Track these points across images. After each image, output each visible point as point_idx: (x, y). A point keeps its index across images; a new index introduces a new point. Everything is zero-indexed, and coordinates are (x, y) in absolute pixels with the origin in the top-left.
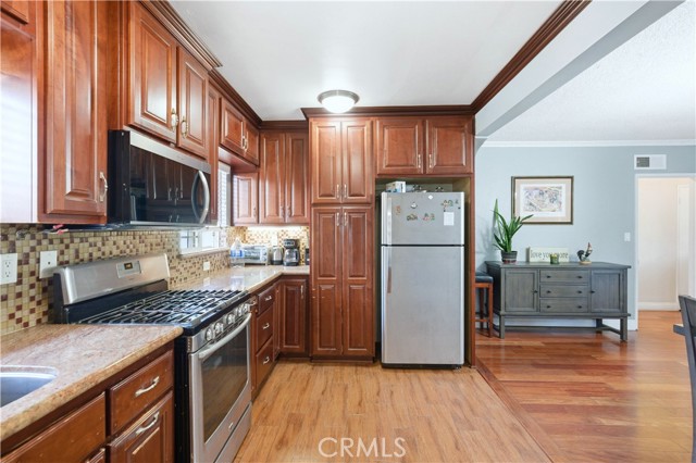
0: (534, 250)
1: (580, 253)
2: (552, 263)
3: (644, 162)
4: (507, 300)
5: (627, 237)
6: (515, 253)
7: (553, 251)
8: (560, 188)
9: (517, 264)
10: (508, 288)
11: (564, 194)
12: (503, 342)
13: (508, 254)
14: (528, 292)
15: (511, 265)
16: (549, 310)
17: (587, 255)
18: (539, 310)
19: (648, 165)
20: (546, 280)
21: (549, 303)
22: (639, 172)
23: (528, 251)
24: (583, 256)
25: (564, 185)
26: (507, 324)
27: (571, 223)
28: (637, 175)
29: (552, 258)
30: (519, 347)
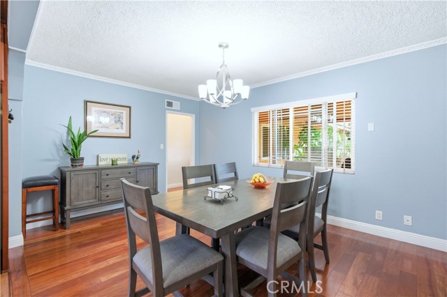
0: (102, 156)
1: (133, 157)
2: (112, 164)
3: (170, 104)
4: (72, 197)
5: (162, 146)
6: (83, 159)
7: (114, 156)
8: (122, 113)
9: (83, 167)
10: (73, 187)
11: (124, 117)
12: (68, 232)
13: (76, 159)
14: (91, 188)
15: (79, 168)
16: (108, 198)
17: (137, 158)
18: (100, 200)
19: (172, 106)
20: (106, 177)
21: (108, 193)
22: (168, 109)
23: (98, 156)
24: (135, 159)
25: (125, 112)
26: (72, 216)
27: (129, 137)
28: (167, 111)
29: (112, 161)
30: (79, 232)
